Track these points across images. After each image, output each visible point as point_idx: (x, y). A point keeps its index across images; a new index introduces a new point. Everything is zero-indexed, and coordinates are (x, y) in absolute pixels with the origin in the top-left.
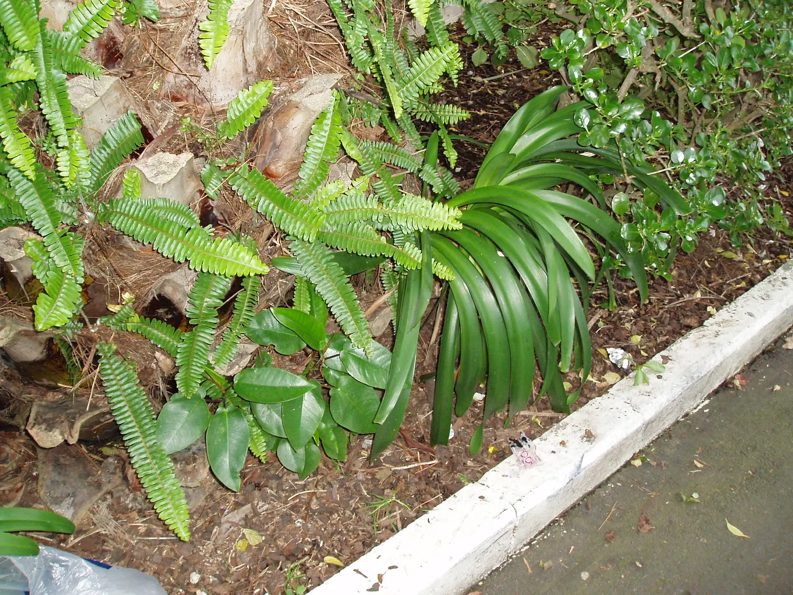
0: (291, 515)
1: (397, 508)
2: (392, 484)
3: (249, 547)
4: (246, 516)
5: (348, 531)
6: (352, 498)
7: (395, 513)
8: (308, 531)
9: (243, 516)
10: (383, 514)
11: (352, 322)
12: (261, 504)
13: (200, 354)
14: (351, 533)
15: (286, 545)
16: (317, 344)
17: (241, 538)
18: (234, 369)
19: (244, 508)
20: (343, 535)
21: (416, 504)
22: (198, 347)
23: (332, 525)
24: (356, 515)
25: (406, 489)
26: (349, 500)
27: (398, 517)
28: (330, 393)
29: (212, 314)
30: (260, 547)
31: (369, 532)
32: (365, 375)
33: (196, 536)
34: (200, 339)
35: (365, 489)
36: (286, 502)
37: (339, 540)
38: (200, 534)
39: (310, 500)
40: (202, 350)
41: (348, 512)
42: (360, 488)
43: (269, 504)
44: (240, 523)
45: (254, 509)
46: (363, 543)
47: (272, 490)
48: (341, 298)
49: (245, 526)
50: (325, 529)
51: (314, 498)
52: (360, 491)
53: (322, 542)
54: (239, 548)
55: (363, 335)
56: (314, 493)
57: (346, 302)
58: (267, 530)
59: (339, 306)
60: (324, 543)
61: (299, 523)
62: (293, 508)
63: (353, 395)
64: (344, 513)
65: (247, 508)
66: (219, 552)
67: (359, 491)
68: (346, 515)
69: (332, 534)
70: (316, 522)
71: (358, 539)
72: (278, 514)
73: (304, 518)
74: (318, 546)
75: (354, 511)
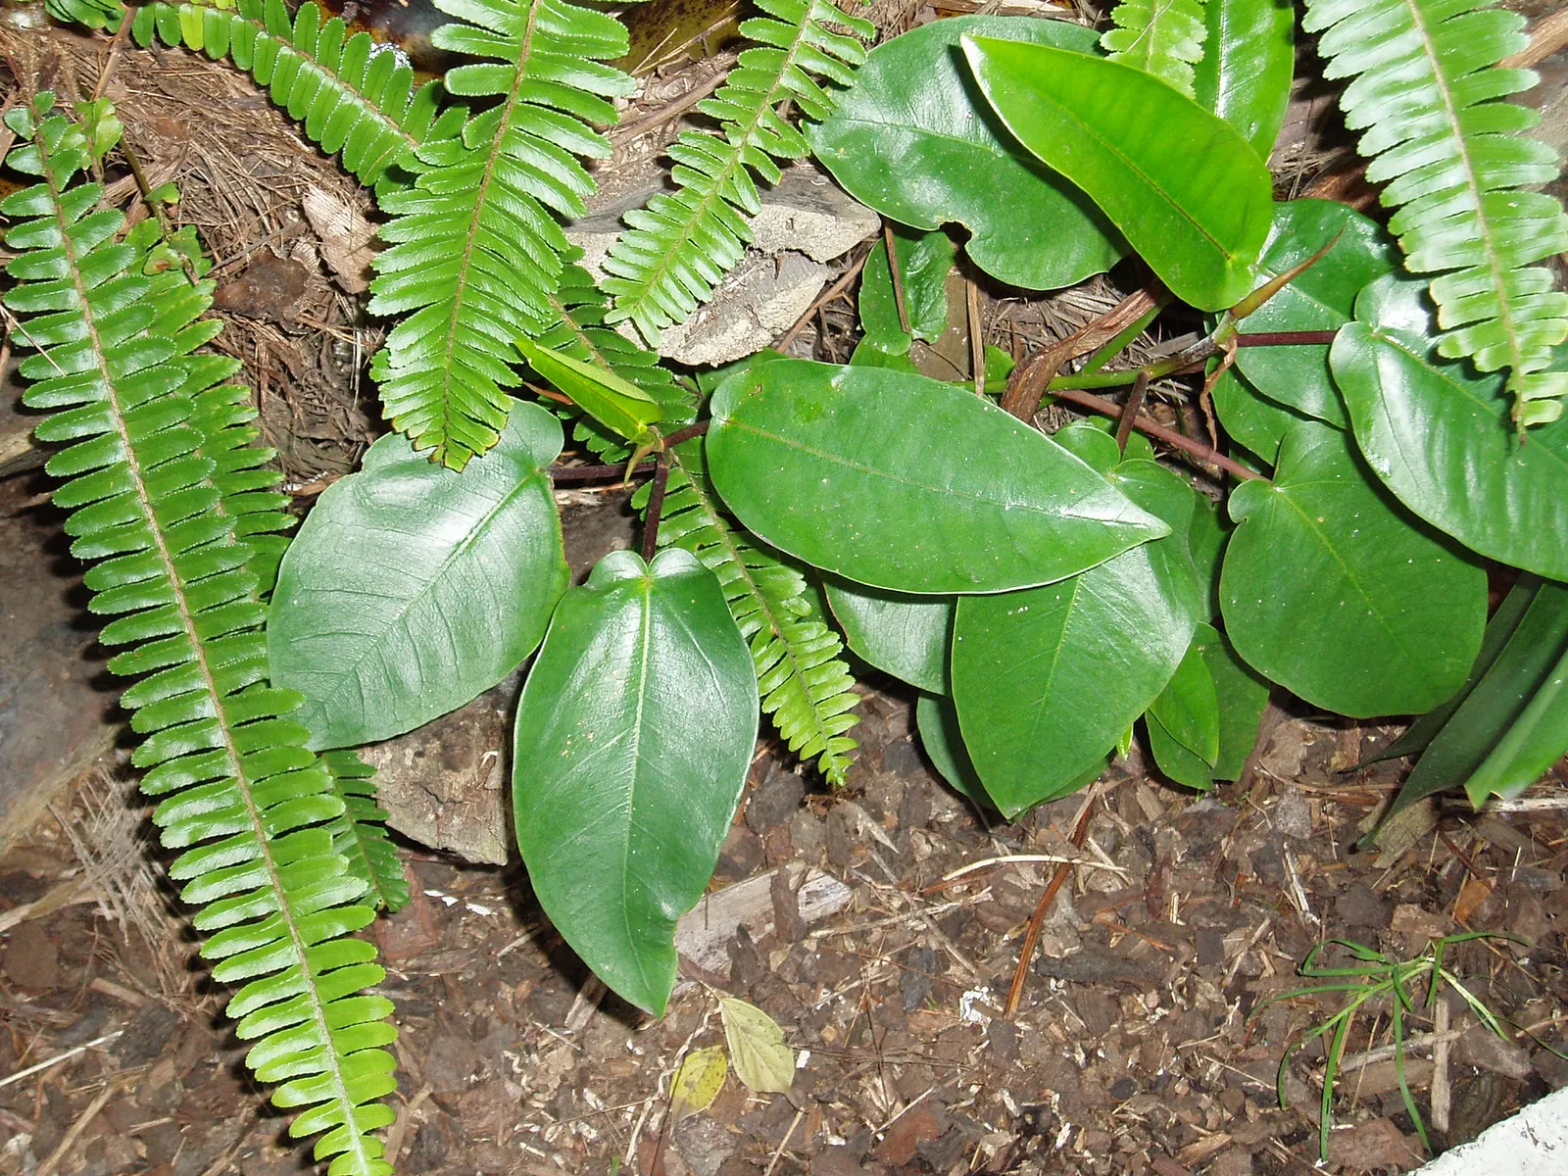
0: (944, 962)
1: (1442, 1011)
2: (1432, 879)
3: (734, 1089)
4: (743, 931)
5: (1197, 1085)
6: (1237, 920)
7: (1428, 1040)
8: (1015, 1054)
9: (729, 929)
10: (1369, 1028)
11: (1467, 202)
12: (818, 880)
13: (516, 261)
14: (1206, 1100)
15: (900, 1110)
16: (1214, 272)
17: (702, 1042)
18: (727, 338)
19: (738, 890)
20: (1169, 1098)
21: (1534, 1005)
22: (501, 224)
23: (1127, 1043)
24: (1245, 1010)
25: (1494, 921)
26: (1225, 932)
27: (1441, 1057)
28: (1233, 509)
29: (598, 45)
30: (780, 1108)
31: (1294, 1113)
32: (1457, 483)
33: (506, 992)
34: (519, 181)
35: (1303, 879)
36: (933, 893)
37: (1148, 1126)
38: (524, 989)
39: (1048, 901)
40: (523, 242)
41: (1209, 992)
42: (1281, 872)
43: (853, 884)
44: (710, 964)
45: (782, 899)
46: (1256, 1158)
47: (878, 817)
48: (1416, 36)
49: (732, 984)
50: (1090, 1054)
51: (1063, 895)
52: (1279, 885)
53: (1066, 1131)
54: (682, 1092)
55: (1516, 299)
56: (1065, 872)
57: (1452, 64)
58: (827, 1014)
59: (1396, 87)
60: (1075, 1130)
61: (973, 1007)
62: (957, 925)
63: (1349, 524)
64: (1189, 990)
65: (752, 893)
66: (590, 1096)
67: (1276, 886)
68: (1200, 1001)
69: (1121, 1089)
70: (1057, 1012)
71: (1240, 1137)
72: (887, 946)
73: (1001, 988)
74: (1049, 1140)
75: (1241, 989)
